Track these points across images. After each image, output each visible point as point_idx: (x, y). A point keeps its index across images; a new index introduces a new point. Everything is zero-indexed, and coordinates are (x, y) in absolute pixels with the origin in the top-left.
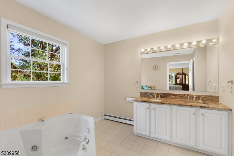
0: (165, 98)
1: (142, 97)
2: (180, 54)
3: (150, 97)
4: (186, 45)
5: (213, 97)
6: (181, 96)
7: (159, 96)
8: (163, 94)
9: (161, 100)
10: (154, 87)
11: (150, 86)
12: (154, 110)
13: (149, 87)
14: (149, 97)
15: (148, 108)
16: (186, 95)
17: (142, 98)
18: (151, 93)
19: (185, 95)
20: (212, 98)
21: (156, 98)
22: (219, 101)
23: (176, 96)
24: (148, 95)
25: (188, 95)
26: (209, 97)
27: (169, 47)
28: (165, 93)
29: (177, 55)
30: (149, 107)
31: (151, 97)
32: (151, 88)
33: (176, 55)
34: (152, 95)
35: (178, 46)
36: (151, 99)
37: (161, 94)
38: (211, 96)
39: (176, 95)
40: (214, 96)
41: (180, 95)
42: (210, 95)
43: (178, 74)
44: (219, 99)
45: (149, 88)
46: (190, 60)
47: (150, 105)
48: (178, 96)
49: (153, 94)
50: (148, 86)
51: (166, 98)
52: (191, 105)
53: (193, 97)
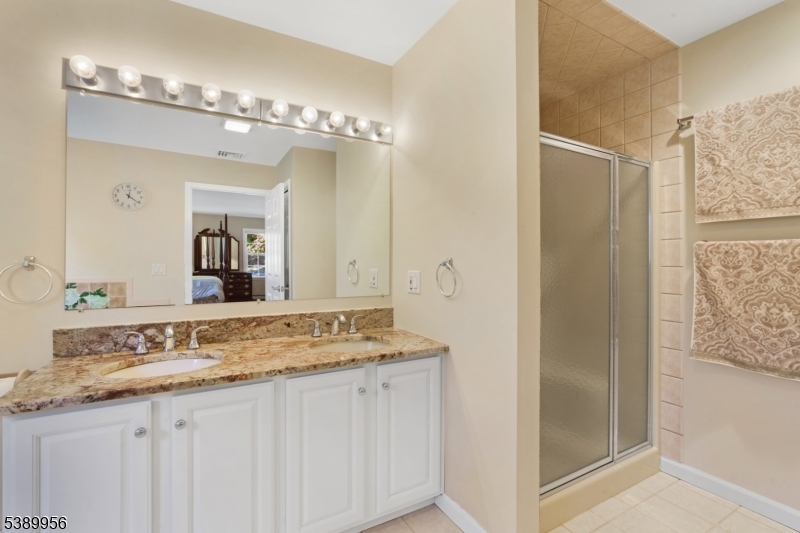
0: (219, 341)
1: (75, 362)
2: (238, 160)
3: (133, 348)
4: (310, 114)
5: (379, 313)
6: (288, 325)
7: (194, 335)
8: (210, 323)
9: (209, 357)
10: (121, 288)
11: (92, 285)
12: (184, 431)
13: (89, 290)
14: (125, 352)
15: (141, 433)
16: (305, 315)
17: (80, 371)
18: (142, 328)
19: (301, 316)
20: (377, 316)
21: (175, 353)
22: (391, 325)
23: (271, 327)
24: (121, 340)
25: (312, 316)
26: (371, 316)
27: (246, 98)
28: (220, 318)
29: (224, 157)
30: (147, 425)
31: (141, 349)
32: (99, 293)
33: (221, 157)
34: (145, 335)
35: (280, 108)
36: (142, 362)
37: (199, 323)
38: (376, 310)
39: (271, 322)
40: (381, 310)
41: (285, 320)
42: (373, 308)
43: (205, 232)
44: (392, 317)
45: (86, 294)
46: (271, 186)
47: (154, 407)
48: (279, 324)
49: (150, 332)
50: (82, 285)
51: (225, 341)
52: (353, 360)
53: (328, 320)
